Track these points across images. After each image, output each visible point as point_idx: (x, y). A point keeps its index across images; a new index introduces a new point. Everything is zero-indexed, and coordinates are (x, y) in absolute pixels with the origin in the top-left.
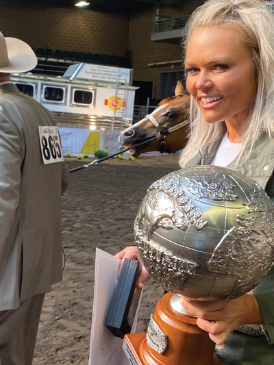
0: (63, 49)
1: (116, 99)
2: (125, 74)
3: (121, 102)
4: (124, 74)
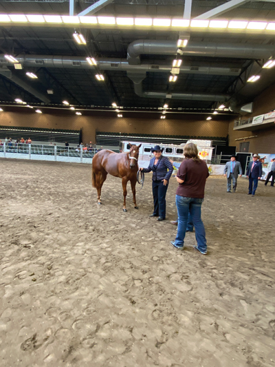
0: (201, 136)
3: (206, 154)
4: (209, 143)
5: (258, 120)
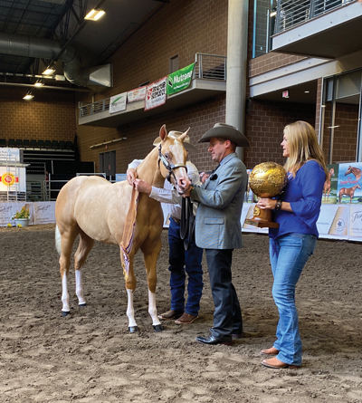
1: (9, 176)
2: (14, 153)
3: (14, 178)
5: (119, 104)
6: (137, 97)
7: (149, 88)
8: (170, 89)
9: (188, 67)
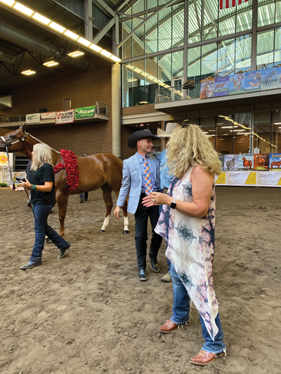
6: (48, 117)
7: (58, 113)
8: (77, 116)
9: (91, 107)
